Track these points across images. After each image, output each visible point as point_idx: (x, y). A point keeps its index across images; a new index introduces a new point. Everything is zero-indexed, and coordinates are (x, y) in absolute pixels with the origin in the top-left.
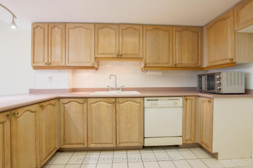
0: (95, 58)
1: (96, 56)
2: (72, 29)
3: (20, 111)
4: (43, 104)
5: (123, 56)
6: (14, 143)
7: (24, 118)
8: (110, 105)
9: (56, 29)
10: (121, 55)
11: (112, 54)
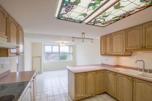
0: (126, 50)
1: (127, 49)
2: (114, 36)
3: (88, 73)
4: (97, 72)
5: (146, 48)
6: (86, 82)
7: (90, 76)
8: (129, 81)
9: (108, 37)
10: (144, 47)
11: (137, 47)
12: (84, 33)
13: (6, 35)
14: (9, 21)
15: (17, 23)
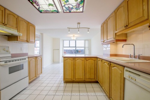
0: (115, 34)
2: (108, 20)
9: (105, 24)
12: (79, 23)
13: (16, 28)
14: (19, 20)
15: (27, 21)
